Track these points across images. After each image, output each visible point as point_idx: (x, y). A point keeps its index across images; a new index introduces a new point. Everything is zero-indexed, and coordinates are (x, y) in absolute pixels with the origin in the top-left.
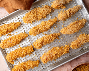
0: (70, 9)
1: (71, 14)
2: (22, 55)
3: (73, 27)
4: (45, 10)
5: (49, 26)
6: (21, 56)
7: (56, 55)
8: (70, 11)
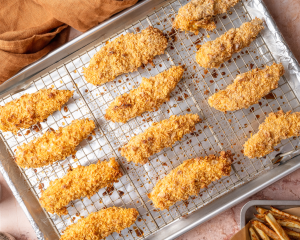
0: (232, 30)
1: (237, 46)
2: (87, 188)
3: (244, 87)
4: (148, 41)
5: (165, 91)
6: (85, 193)
7: (196, 181)
8: (232, 39)
